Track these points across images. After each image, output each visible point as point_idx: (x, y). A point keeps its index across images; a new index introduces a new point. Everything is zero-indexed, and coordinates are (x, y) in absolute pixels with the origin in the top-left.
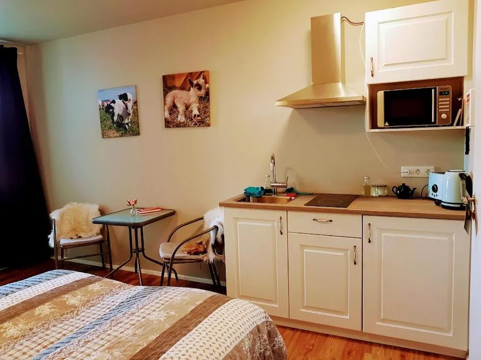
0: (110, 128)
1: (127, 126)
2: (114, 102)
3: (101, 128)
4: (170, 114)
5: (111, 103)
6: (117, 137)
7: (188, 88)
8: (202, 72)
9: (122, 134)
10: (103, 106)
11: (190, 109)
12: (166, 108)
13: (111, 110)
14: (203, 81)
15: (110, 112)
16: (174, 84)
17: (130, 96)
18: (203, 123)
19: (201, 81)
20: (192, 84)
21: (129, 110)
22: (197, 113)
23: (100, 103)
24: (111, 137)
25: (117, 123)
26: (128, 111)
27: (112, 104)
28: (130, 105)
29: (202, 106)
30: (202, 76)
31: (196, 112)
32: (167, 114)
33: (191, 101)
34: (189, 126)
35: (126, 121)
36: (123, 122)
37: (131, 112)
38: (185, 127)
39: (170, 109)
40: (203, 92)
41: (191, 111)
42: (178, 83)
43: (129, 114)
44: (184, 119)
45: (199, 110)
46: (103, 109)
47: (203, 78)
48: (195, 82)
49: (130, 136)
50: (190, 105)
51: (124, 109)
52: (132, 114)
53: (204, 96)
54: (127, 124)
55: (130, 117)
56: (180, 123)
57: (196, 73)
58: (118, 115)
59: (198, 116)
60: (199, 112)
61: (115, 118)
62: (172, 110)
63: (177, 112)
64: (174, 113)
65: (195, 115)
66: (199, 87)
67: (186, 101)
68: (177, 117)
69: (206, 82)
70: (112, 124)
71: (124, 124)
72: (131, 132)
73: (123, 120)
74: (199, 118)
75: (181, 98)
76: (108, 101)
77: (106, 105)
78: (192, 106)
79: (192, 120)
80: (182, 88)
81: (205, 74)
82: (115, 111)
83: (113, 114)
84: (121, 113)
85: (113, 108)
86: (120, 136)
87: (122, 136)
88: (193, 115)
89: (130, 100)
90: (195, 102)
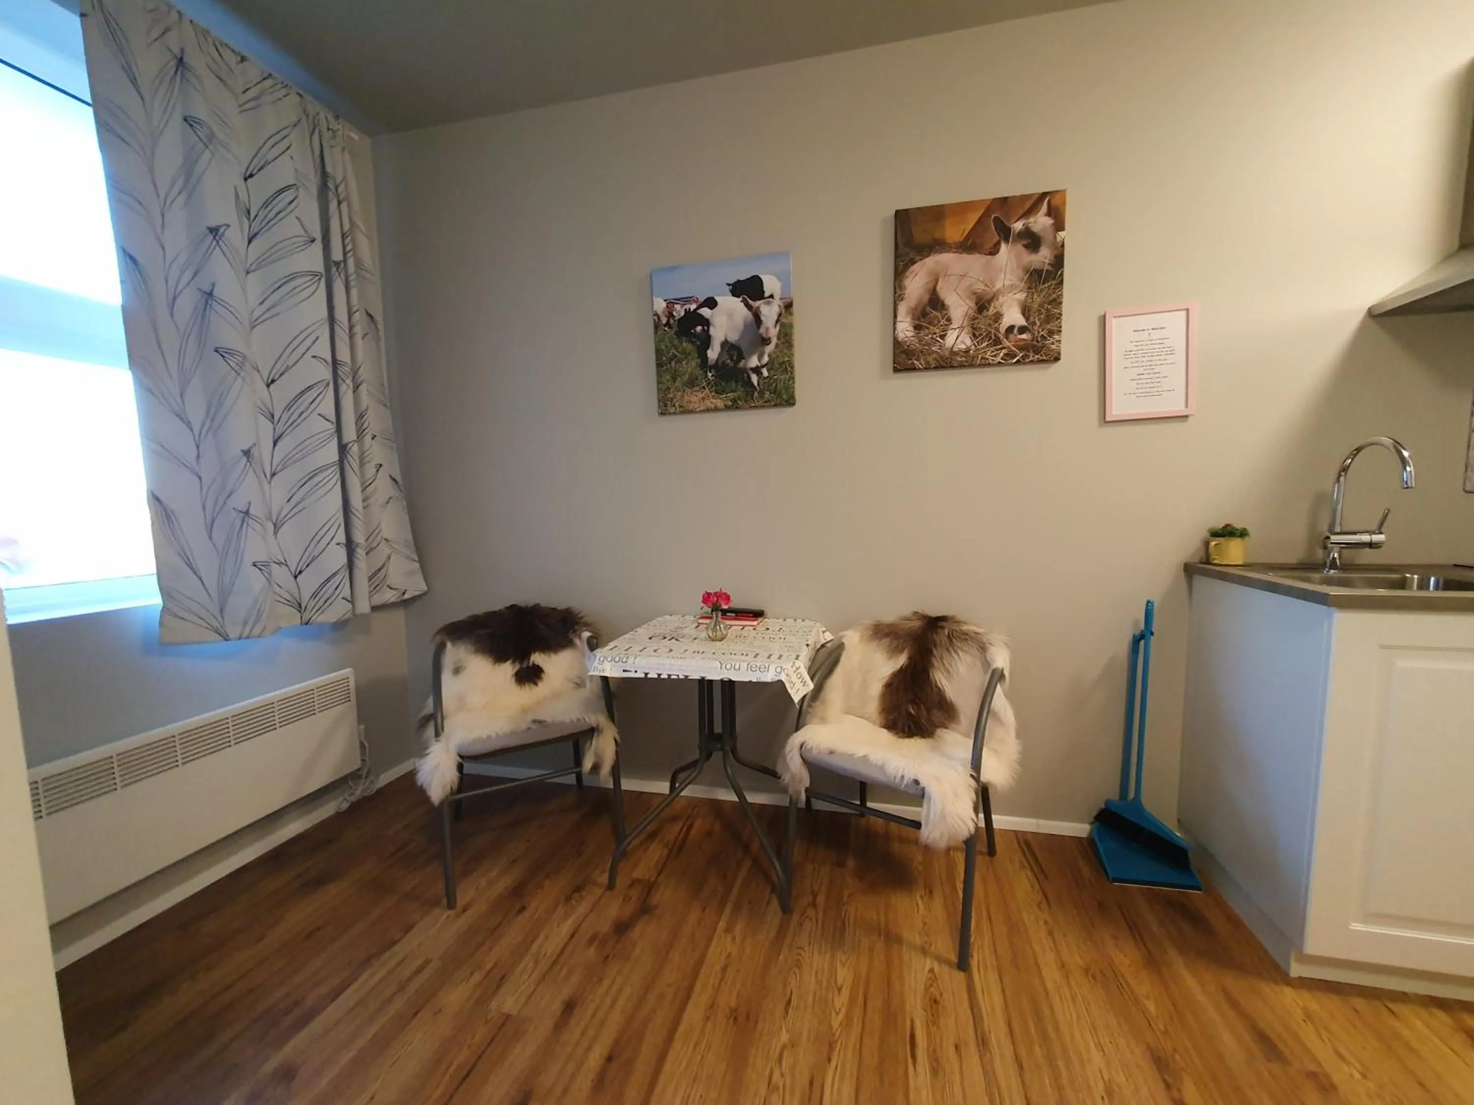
0: (692, 383)
1: (754, 378)
2: (711, 303)
3: (659, 383)
4: (917, 328)
5: (699, 307)
6: (716, 409)
7: (989, 245)
8: (1044, 195)
9: (734, 401)
10: (670, 315)
11: (992, 311)
12: (902, 308)
13: (699, 328)
14: (1049, 221)
15: (696, 335)
16: (937, 235)
17: (771, 284)
18: (1036, 352)
19: (1041, 222)
20: (1005, 233)
21: (767, 329)
22: (1021, 321)
23: (660, 305)
24: (691, 412)
25: (717, 367)
26: (762, 330)
27: (705, 312)
28: (769, 312)
29: (1038, 299)
30: (1044, 208)
31: (1013, 316)
32: (905, 329)
33: (999, 285)
34: (986, 364)
35: (754, 362)
36: (741, 364)
37: (773, 332)
38: (972, 366)
39: (918, 312)
40: (1044, 256)
41: (998, 317)
42: (954, 232)
43: (766, 341)
44: (968, 342)
45: (1026, 311)
46: (668, 324)
47: (1049, 214)
48: (1018, 226)
49: (763, 407)
50: (994, 297)
51: (746, 326)
52: (774, 341)
53: (1046, 267)
54: (757, 370)
55: (770, 348)
56: (953, 353)
57: (1024, 198)
58: (725, 344)
59: (1022, 330)
60: (1027, 319)
61: (713, 354)
62: (924, 314)
63: (943, 322)
64: (930, 323)
65: (1010, 329)
66: (1032, 241)
67: (982, 287)
68: (943, 337)
69: (1059, 226)
70: (698, 372)
71: (744, 371)
72: (767, 395)
73: (741, 357)
74: (1024, 336)
75: (963, 276)
76: (687, 300)
77: (679, 311)
78: (1001, 299)
79: (997, 341)
80: (969, 245)
81: (1056, 201)
82: (712, 331)
83: (706, 341)
84: (733, 337)
85: (706, 323)
86: (727, 408)
87: (734, 406)
88: (1003, 329)
89: (772, 296)
90: (1012, 287)
